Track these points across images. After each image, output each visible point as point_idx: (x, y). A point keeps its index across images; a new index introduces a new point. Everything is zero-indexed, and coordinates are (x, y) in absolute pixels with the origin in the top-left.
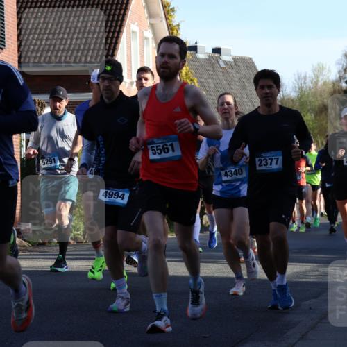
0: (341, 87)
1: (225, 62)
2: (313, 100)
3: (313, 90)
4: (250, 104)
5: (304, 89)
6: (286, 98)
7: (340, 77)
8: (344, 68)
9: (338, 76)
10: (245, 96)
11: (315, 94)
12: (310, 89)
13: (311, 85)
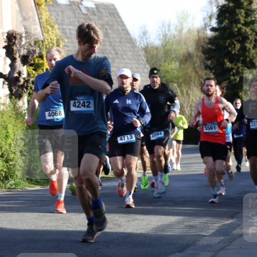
0: (206, 34)
1: (87, 8)
2: (178, 48)
3: (177, 37)
4: (113, 52)
5: (168, 37)
6: (149, 46)
7: (205, 25)
8: (209, 15)
9: (203, 23)
10: (108, 43)
11: (179, 42)
12: (174, 37)
13: (176, 33)
